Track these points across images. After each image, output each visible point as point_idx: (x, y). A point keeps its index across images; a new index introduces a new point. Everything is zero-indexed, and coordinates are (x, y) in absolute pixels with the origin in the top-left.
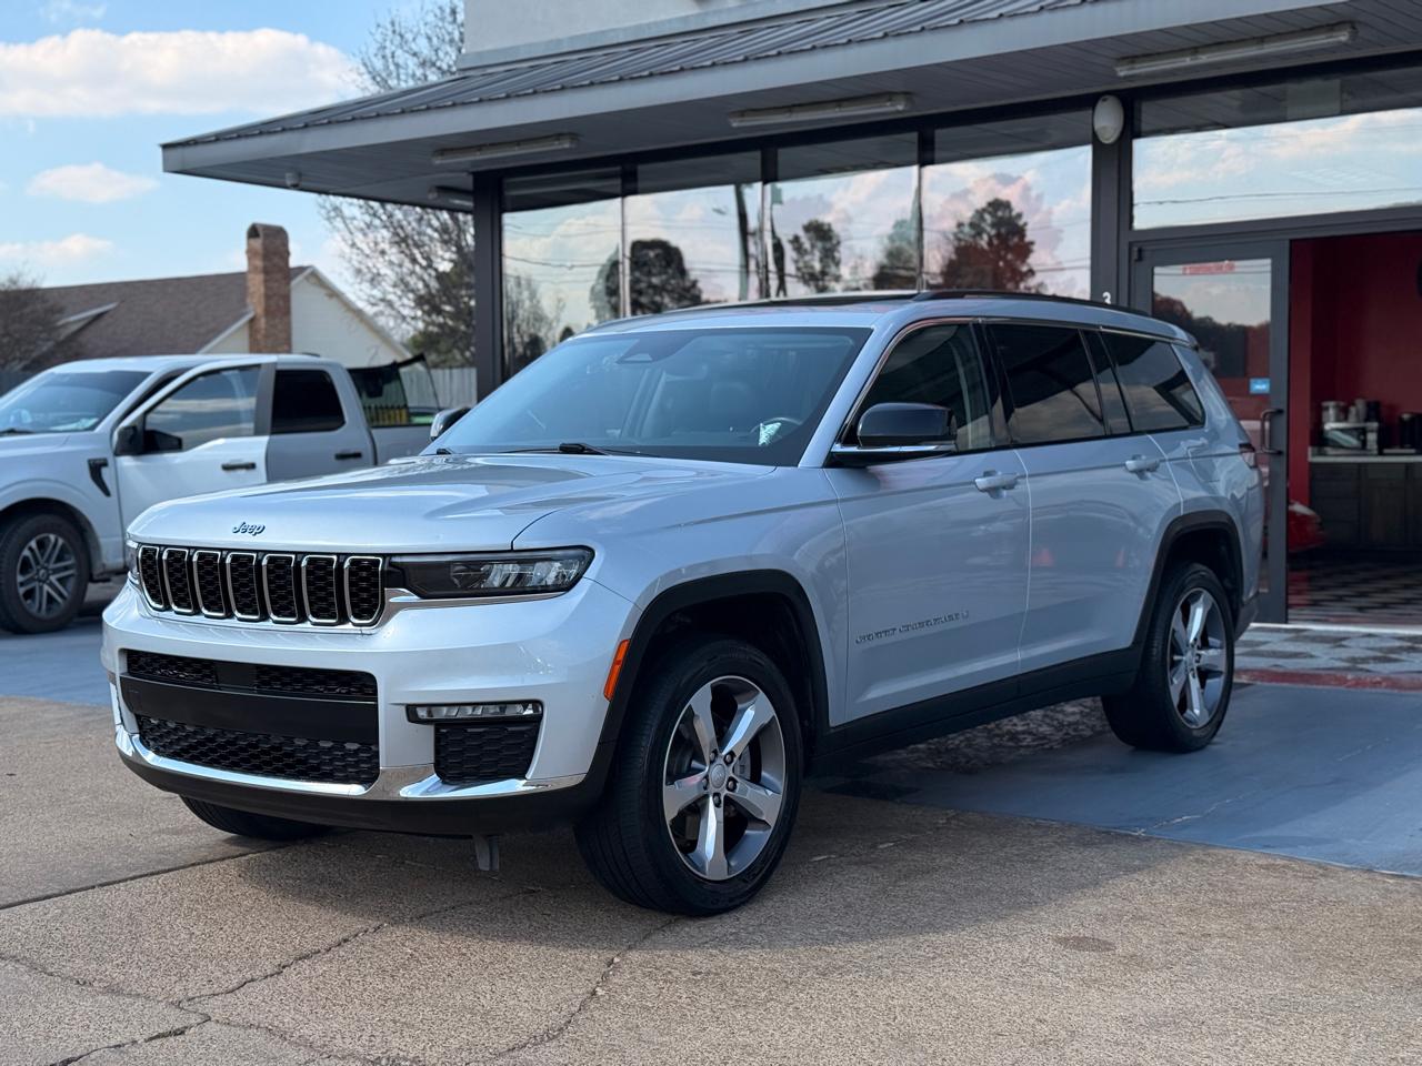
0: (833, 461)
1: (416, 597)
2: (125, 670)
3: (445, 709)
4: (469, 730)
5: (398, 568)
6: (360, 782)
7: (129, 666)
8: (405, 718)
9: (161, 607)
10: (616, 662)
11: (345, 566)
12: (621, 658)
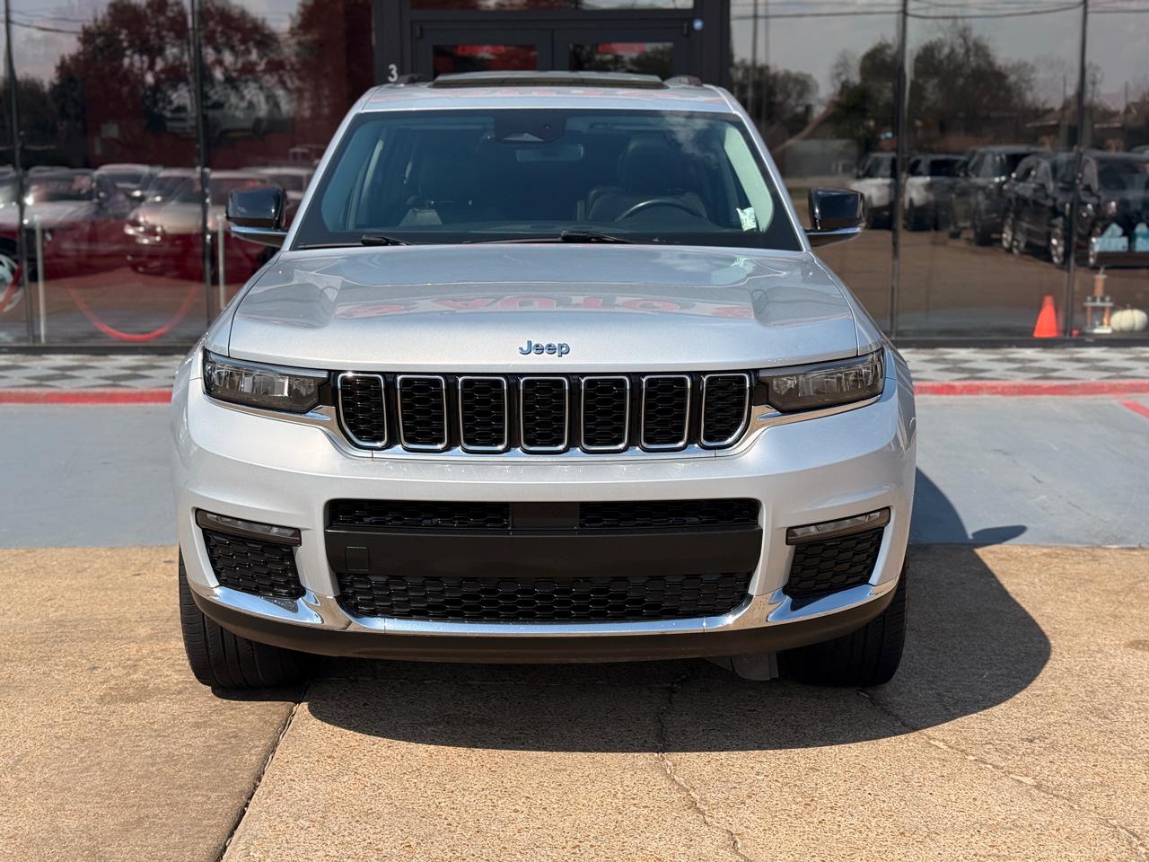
1: (778, 413)
2: (328, 523)
4: (826, 545)
5: (763, 383)
7: (332, 519)
8: (785, 541)
9: (378, 444)
11: (704, 384)
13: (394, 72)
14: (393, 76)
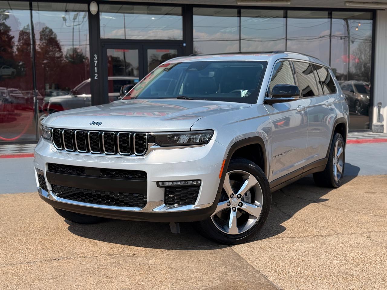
0: (266, 102)
1: (158, 146)
2: (47, 169)
3: (167, 183)
4: (176, 189)
5: (153, 137)
6: (139, 206)
7: (49, 168)
8: (156, 186)
9: (60, 149)
10: (222, 167)
11: (134, 136)
12: (224, 166)
13: (96, 57)
14: (95, 58)
